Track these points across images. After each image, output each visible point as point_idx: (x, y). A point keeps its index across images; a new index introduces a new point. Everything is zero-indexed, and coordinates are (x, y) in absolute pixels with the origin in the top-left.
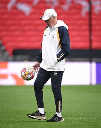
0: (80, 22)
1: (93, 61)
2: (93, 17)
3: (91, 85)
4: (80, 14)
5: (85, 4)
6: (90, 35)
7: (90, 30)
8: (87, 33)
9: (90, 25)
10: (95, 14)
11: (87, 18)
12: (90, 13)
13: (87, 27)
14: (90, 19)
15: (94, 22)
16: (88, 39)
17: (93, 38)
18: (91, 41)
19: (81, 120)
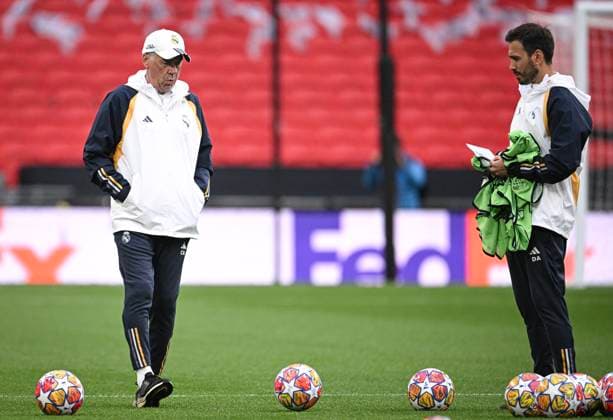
0: (243, 77)
1: (286, 206)
2: (286, 59)
3: (277, 284)
4: (241, 50)
5: (257, 16)
6: (276, 119)
7: (276, 104)
8: (266, 114)
9: (276, 87)
10: (292, 52)
11: (267, 62)
12: (276, 46)
13: (264, 94)
14: (276, 68)
15: (288, 78)
16: (267, 134)
17: (286, 130)
18: (277, 141)
19: (242, 401)
